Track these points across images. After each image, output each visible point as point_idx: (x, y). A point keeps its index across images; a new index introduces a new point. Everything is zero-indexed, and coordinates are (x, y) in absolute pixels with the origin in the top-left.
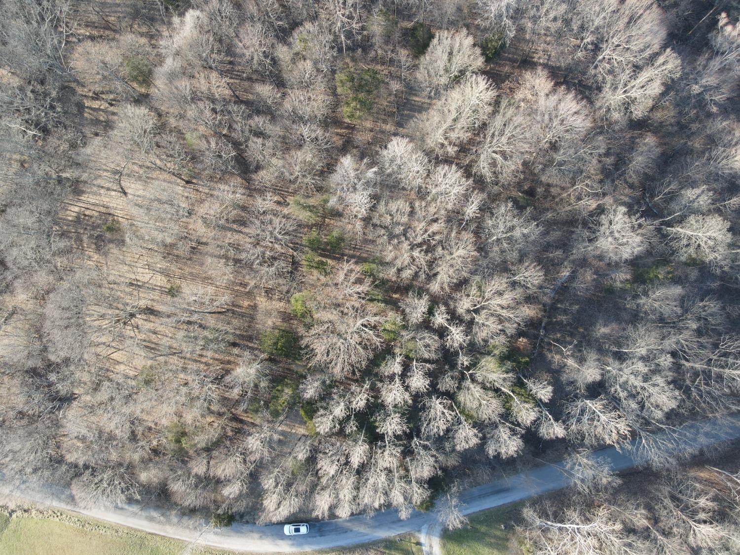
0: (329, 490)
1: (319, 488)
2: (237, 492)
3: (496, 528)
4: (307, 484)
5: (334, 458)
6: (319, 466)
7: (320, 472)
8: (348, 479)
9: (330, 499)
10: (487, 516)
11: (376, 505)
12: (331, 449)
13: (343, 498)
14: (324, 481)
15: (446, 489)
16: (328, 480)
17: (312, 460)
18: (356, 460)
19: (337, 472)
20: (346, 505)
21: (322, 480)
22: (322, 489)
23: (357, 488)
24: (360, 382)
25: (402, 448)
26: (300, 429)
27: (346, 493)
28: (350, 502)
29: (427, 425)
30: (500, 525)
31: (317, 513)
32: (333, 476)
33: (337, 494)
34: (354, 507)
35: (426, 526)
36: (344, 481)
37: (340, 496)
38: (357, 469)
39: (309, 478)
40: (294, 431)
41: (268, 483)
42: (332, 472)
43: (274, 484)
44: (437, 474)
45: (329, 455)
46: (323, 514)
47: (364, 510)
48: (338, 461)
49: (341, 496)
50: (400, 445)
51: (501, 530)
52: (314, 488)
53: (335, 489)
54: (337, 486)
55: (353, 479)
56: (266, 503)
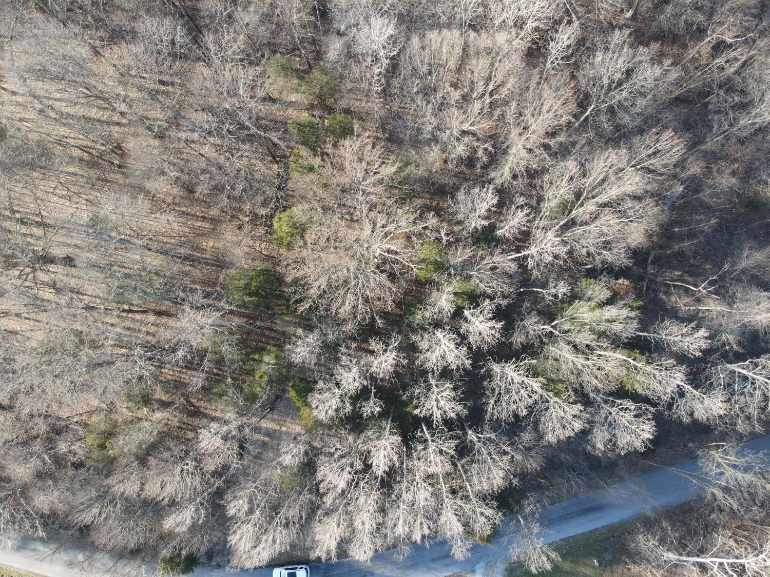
0: (337, 514)
1: (320, 512)
2: (189, 522)
3: (586, 565)
4: (302, 506)
5: (344, 460)
6: (319, 476)
7: (321, 486)
8: (368, 495)
9: (340, 530)
10: (571, 547)
11: (417, 537)
12: (338, 446)
13: (360, 527)
14: (328, 500)
15: (516, 508)
16: (334, 500)
17: (309, 467)
18: (381, 462)
19: (349, 484)
20: (366, 540)
21: (325, 499)
22: (327, 514)
23: (383, 510)
24: (383, 336)
25: (456, 442)
26: (294, 427)
27: (365, 520)
28: (372, 533)
29: (496, 402)
30: (591, 560)
31: (319, 553)
32: (343, 491)
33: (351, 520)
34: (379, 541)
35: (482, 564)
36: (362, 500)
37: (356, 524)
38: (383, 479)
39: (306, 497)
40: (284, 429)
41: (236, 506)
42: (342, 485)
43: (246, 507)
44: (511, 484)
45: (336, 456)
46: (328, 553)
47: (394, 546)
48: (352, 466)
49: (358, 524)
50: (452, 437)
51: (594, 567)
52: (312, 512)
53: (347, 513)
54: (350, 508)
55: (375, 496)
56: (233, 539)
